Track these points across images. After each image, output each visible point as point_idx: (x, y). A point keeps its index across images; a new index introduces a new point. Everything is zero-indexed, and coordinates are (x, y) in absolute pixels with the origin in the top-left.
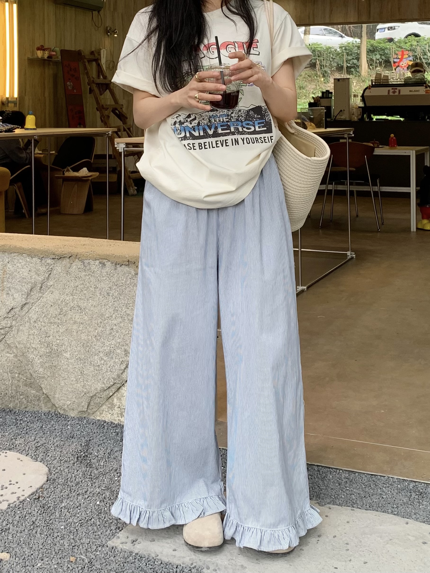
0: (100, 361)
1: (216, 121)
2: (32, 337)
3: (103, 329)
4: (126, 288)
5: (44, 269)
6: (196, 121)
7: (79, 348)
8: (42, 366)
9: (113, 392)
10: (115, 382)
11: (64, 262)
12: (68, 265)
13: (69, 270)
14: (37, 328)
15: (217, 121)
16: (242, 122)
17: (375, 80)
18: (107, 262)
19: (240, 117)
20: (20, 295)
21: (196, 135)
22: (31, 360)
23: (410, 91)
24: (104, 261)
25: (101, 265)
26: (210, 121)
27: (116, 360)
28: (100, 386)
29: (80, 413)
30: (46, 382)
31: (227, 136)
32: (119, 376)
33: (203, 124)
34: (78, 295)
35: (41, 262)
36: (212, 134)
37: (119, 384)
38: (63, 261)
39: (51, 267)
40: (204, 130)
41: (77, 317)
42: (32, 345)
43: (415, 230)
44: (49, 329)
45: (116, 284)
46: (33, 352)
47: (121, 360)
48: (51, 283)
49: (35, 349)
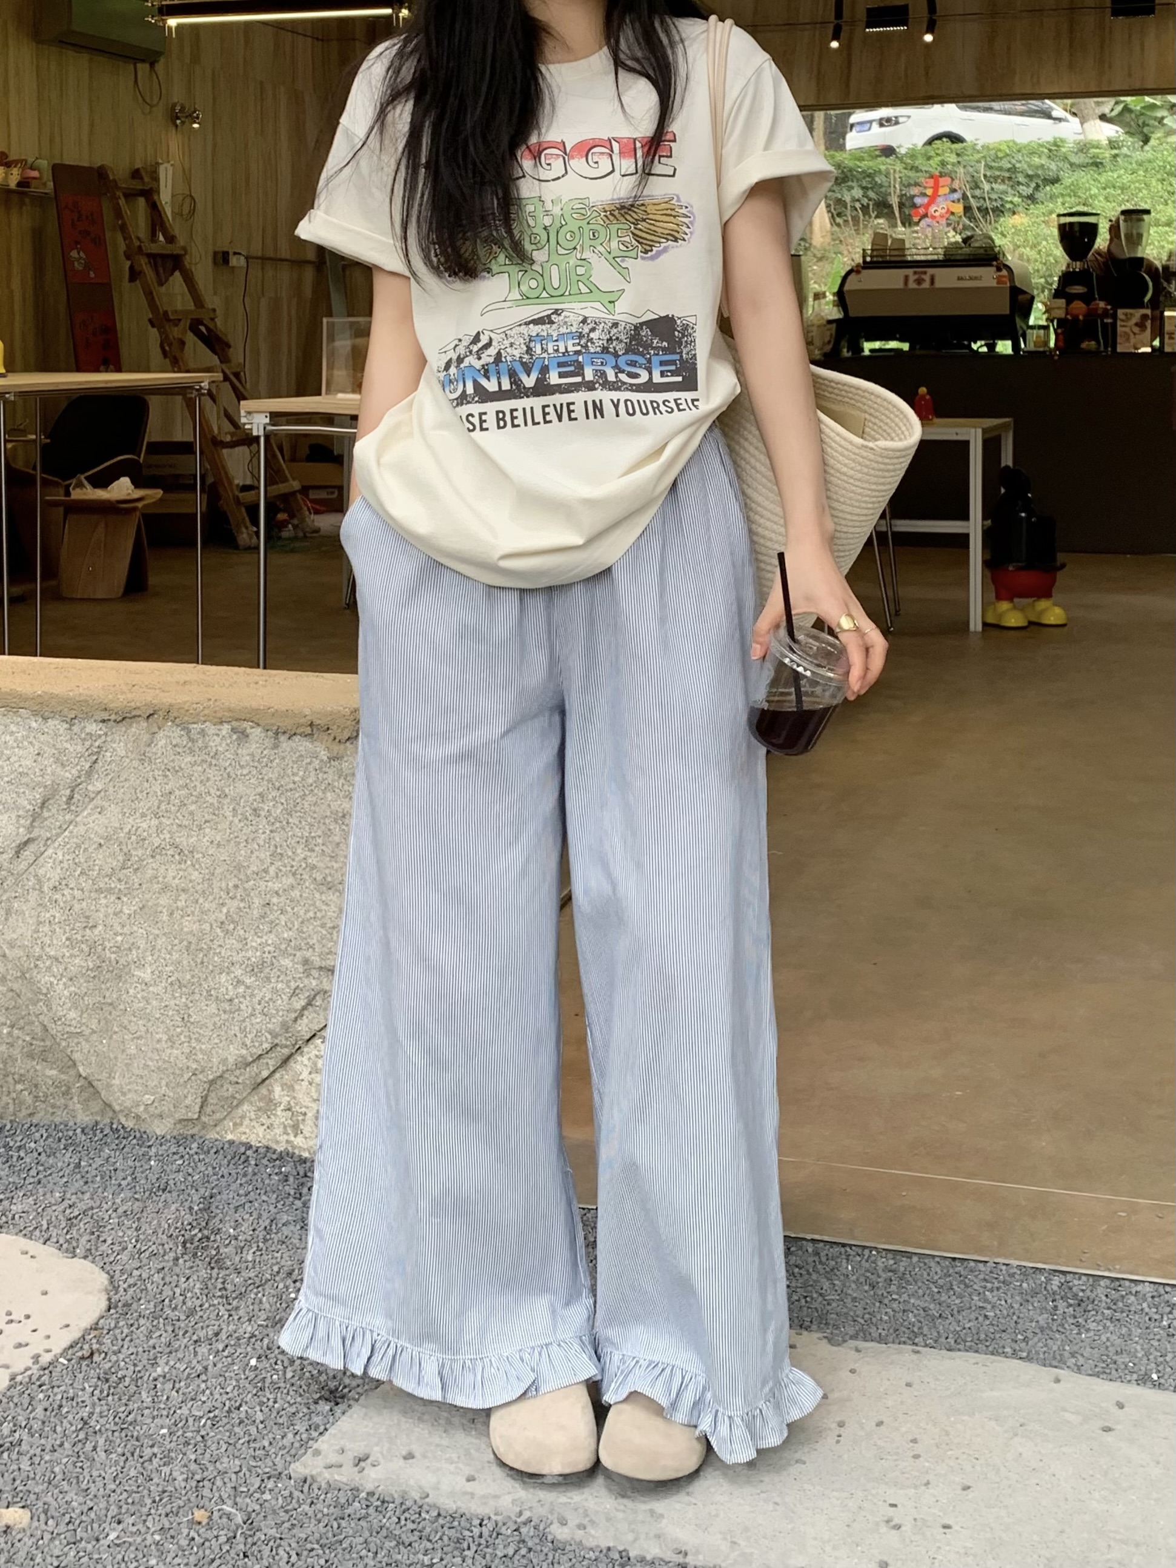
0: (235, 987)
1: (546, 351)
2: (46, 929)
3: (242, 905)
4: (305, 795)
5: (79, 748)
6: (492, 351)
7: (175, 956)
8: (75, 1006)
9: (272, 1069)
10: (276, 1041)
11: (133, 730)
12: (146, 737)
13: (148, 749)
14: (62, 904)
15: (550, 350)
16: (616, 355)
17: (872, 250)
18: (252, 727)
19: (615, 343)
20: (14, 817)
21: (491, 390)
22: (44, 991)
23: (959, 279)
24: (245, 725)
25: (235, 737)
26: (529, 350)
27: (280, 985)
28: (234, 1053)
29: (178, 1126)
30: (86, 1046)
31: (572, 391)
32: (285, 1027)
33: (509, 359)
34: (172, 817)
35: (70, 729)
36: (532, 385)
37: (286, 1046)
38: (131, 726)
39: (97, 744)
40: (513, 375)
41: (171, 874)
42: (48, 950)
43: (979, 628)
44: (93, 907)
45: (277, 784)
46: (49, 968)
47: (293, 985)
48: (99, 786)
49: (57, 959)
